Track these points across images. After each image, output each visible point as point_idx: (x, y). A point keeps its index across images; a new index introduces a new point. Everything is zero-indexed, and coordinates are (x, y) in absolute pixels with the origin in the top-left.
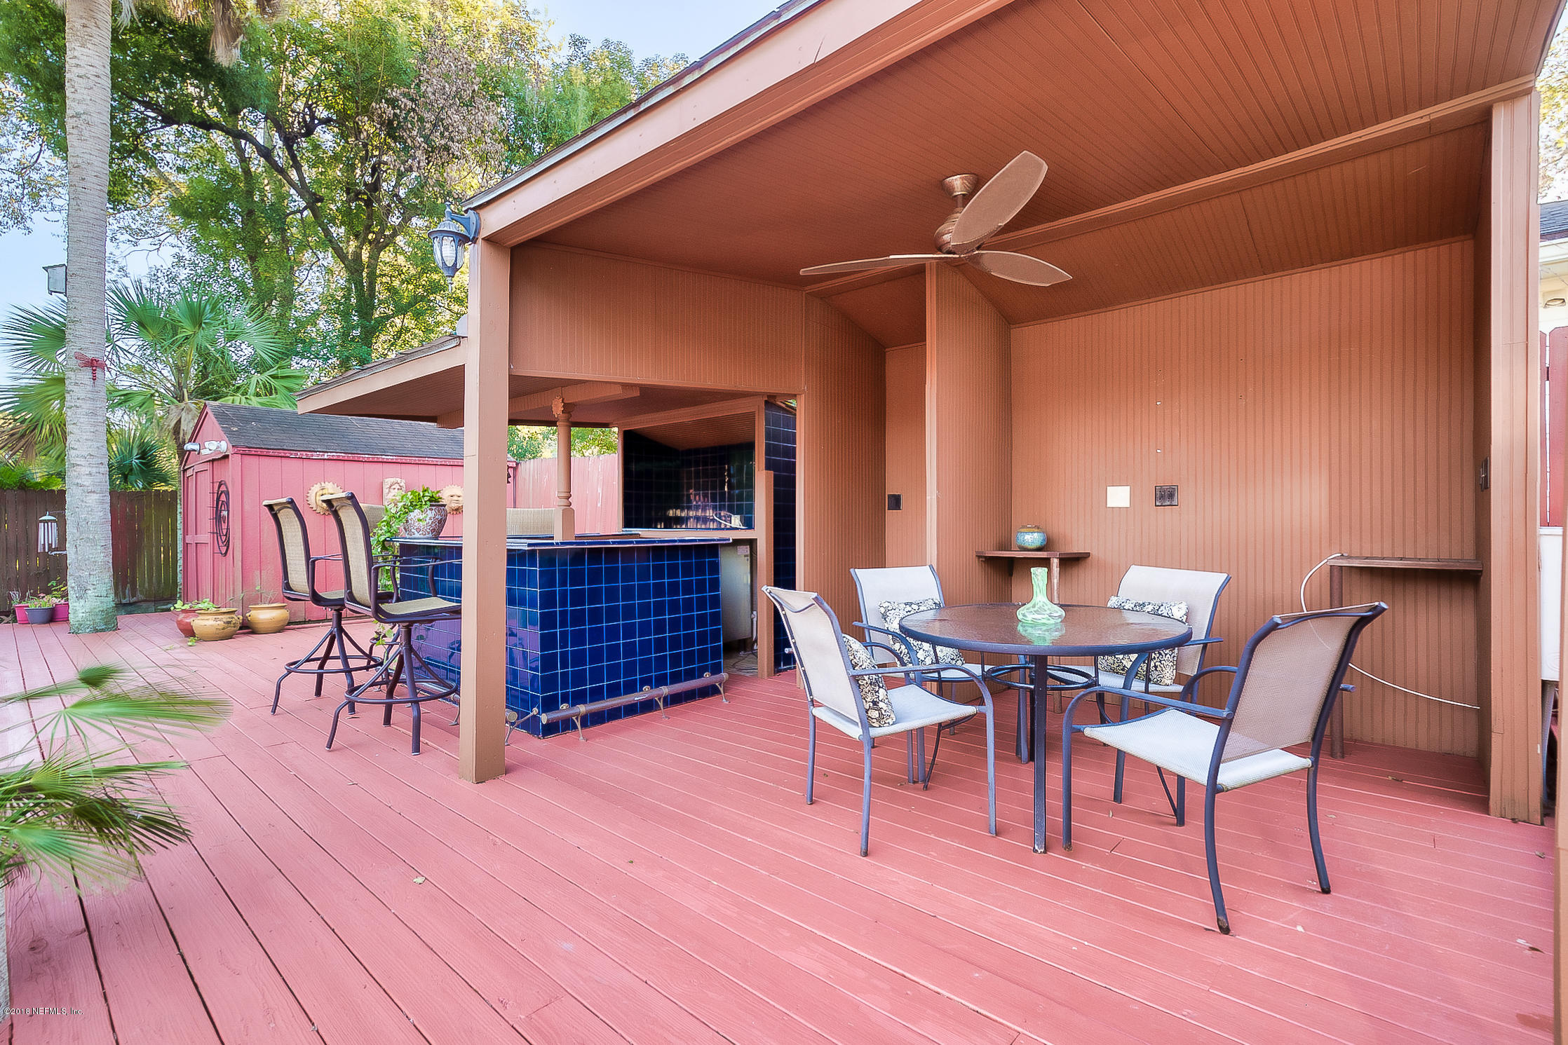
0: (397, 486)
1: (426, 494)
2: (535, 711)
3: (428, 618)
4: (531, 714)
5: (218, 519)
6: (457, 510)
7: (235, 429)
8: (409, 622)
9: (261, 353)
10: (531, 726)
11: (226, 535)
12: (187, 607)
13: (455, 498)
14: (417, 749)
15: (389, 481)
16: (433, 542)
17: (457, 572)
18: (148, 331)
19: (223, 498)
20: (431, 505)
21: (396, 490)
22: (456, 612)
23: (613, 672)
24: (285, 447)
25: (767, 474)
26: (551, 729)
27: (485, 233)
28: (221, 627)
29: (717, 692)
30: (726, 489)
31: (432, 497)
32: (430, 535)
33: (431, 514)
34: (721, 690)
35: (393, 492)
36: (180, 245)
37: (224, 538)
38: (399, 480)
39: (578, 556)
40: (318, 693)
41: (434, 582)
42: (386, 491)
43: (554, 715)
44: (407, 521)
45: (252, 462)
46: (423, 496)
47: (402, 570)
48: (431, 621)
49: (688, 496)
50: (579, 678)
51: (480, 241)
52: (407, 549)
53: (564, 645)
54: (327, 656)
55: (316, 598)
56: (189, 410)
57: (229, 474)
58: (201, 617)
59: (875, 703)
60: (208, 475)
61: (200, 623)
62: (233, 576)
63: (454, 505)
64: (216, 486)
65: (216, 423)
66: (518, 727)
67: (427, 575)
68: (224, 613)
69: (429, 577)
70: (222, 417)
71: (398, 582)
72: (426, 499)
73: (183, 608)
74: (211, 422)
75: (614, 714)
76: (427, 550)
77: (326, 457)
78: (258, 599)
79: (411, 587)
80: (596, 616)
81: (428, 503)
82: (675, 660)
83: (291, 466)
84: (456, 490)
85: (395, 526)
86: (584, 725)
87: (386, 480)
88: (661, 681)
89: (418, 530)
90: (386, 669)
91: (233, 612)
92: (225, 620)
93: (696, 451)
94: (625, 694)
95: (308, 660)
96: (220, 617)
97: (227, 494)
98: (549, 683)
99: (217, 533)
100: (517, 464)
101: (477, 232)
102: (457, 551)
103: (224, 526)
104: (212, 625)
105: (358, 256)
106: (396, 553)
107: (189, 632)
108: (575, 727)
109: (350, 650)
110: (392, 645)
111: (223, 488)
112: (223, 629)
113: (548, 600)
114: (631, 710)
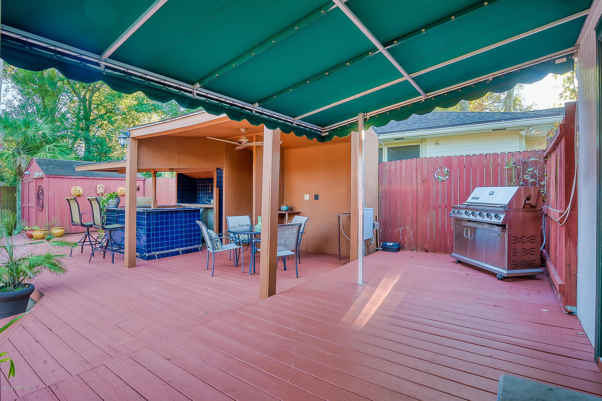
0: (102, 187)
1: (114, 194)
2: (145, 253)
3: (115, 229)
4: (144, 254)
5: (38, 198)
6: (123, 195)
7: (45, 168)
8: (111, 230)
9: (48, 136)
10: (143, 258)
11: (42, 204)
12: (30, 228)
13: (123, 191)
14: (113, 262)
15: (99, 186)
16: (115, 209)
17: (123, 217)
18: (7, 129)
19: (41, 191)
20: (115, 198)
21: (102, 189)
22: (124, 227)
23: (167, 244)
24: (63, 175)
25: (216, 189)
26: (149, 258)
27: (131, 136)
28: (42, 235)
29: (198, 251)
30: (210, 191)
31: (116, 195)
32: (115, 206)
33: (116, 200)
34: (200, 249)
35: (100, 189)
36: (7, 82)
37: (41, 205)
38: (102, 185)
39: (157, 213)
40: (82, 252)
41: (117, 220)
42: (98, 189)
43: (150, 254)
44: (108, 202)
45: (51, 180)
46: (113, 195)
47: (106, 216)
48: (117, 230)
49: (199, 193)
50: (157, 245)
51: (130, 138)
52: (108, 211)
53: (153, 236)
54: (84, 241)
55: (82, 225)
56: (24, 159)
57: (44, 183)
58: (35, 232)
59: (216, 245)
60: (34, 184)
61: (35, 234)
62: (45, 218)
63: (122, 194)
64: (37, 188)
65: (37, 165)
66: (140, 258)
67: (115, 218)
68: (43, 230)
69: (116, 219)
70: (39, 163)
71: (105, 220)
72: (114, 196)
73: (29, 229)
74: (35, 165)
75: (167, 255)
76: (114, 211)
77: (77, 178)
78: (54, 226)
79: (110, 221)
80: (162, 229)
81: (115, 197)
82: (186, 241)
83: (65, 181)
84: (123, 188)
85: (105, 203)
86: (158, 258)
87: (98, 185)
88: (182, 246)
89: (112, 205)
90: (102, 245)
91: (46, 230)
92: (44, 233)
93: (202, 179)
94: (170, 249)
95: (79, 242)
96: (42, 232)
97: (43, 190)
98: (148, 246)
99: (38, 203)
100: (145, 179)
101: (129, 136)
102: (124, 212)
103: (41, 201)
104: (39, 234)
105: (85, 97)
106: (105, 212)
107: (31, 237)
108: (156, 258)
109: (92, 239)
110: (103, 239)
111: (41, 188)
112: (43, 236)
113: (149, 224)
114: (173, 254)
